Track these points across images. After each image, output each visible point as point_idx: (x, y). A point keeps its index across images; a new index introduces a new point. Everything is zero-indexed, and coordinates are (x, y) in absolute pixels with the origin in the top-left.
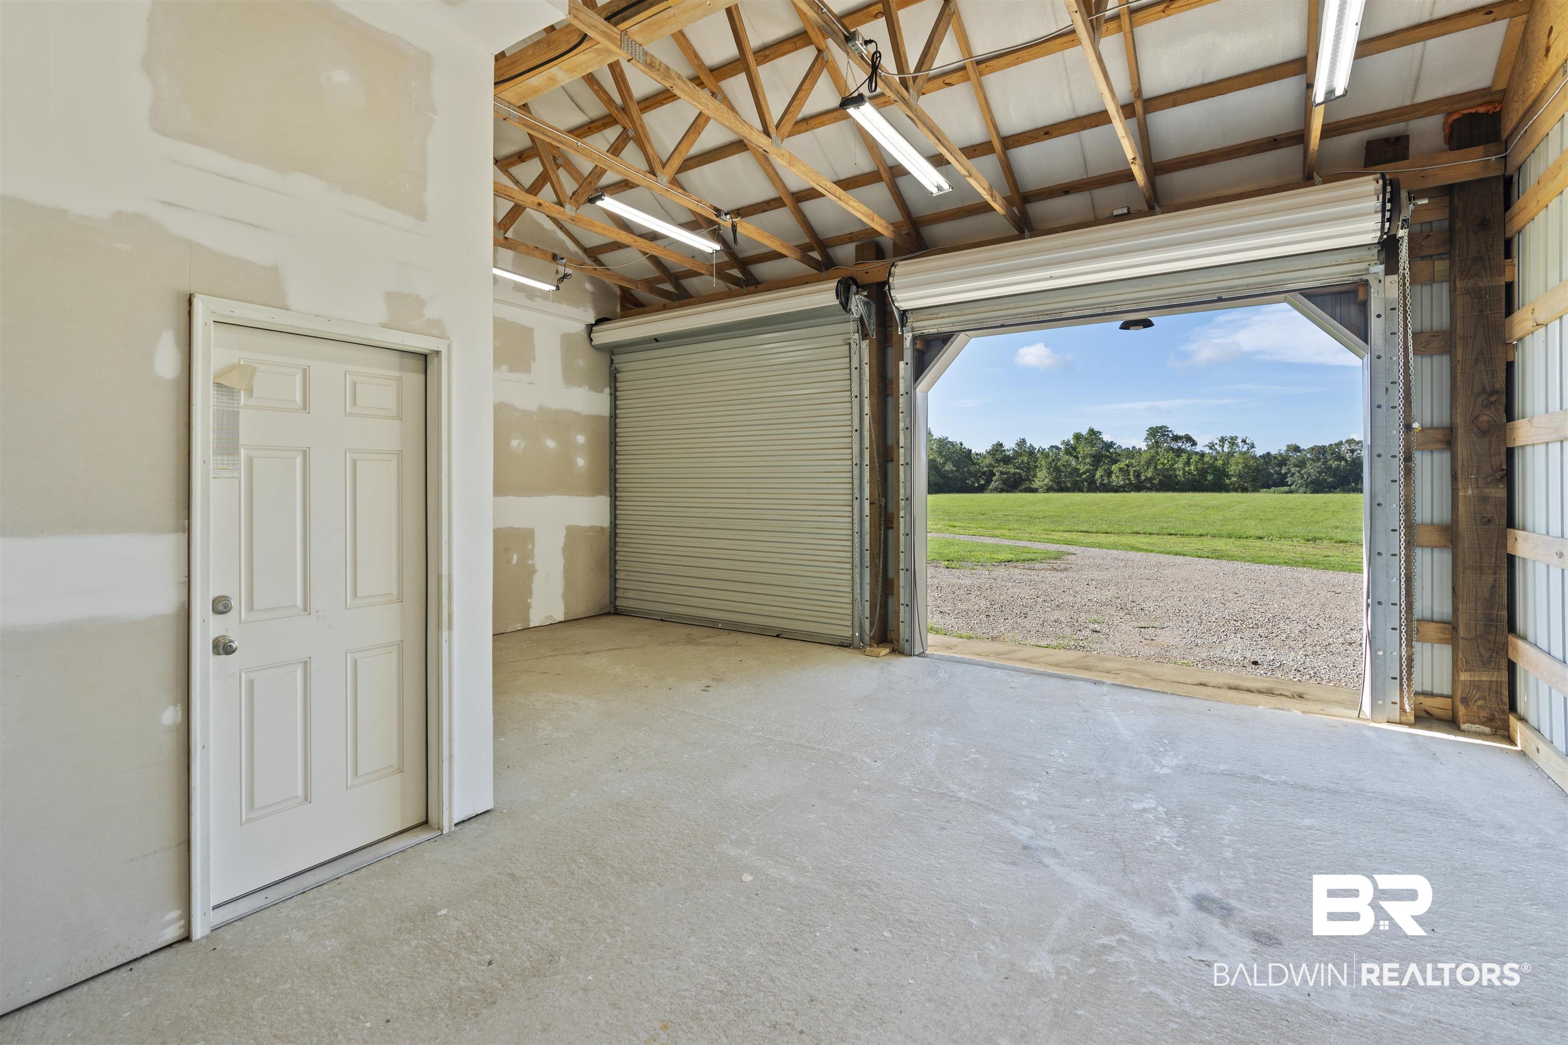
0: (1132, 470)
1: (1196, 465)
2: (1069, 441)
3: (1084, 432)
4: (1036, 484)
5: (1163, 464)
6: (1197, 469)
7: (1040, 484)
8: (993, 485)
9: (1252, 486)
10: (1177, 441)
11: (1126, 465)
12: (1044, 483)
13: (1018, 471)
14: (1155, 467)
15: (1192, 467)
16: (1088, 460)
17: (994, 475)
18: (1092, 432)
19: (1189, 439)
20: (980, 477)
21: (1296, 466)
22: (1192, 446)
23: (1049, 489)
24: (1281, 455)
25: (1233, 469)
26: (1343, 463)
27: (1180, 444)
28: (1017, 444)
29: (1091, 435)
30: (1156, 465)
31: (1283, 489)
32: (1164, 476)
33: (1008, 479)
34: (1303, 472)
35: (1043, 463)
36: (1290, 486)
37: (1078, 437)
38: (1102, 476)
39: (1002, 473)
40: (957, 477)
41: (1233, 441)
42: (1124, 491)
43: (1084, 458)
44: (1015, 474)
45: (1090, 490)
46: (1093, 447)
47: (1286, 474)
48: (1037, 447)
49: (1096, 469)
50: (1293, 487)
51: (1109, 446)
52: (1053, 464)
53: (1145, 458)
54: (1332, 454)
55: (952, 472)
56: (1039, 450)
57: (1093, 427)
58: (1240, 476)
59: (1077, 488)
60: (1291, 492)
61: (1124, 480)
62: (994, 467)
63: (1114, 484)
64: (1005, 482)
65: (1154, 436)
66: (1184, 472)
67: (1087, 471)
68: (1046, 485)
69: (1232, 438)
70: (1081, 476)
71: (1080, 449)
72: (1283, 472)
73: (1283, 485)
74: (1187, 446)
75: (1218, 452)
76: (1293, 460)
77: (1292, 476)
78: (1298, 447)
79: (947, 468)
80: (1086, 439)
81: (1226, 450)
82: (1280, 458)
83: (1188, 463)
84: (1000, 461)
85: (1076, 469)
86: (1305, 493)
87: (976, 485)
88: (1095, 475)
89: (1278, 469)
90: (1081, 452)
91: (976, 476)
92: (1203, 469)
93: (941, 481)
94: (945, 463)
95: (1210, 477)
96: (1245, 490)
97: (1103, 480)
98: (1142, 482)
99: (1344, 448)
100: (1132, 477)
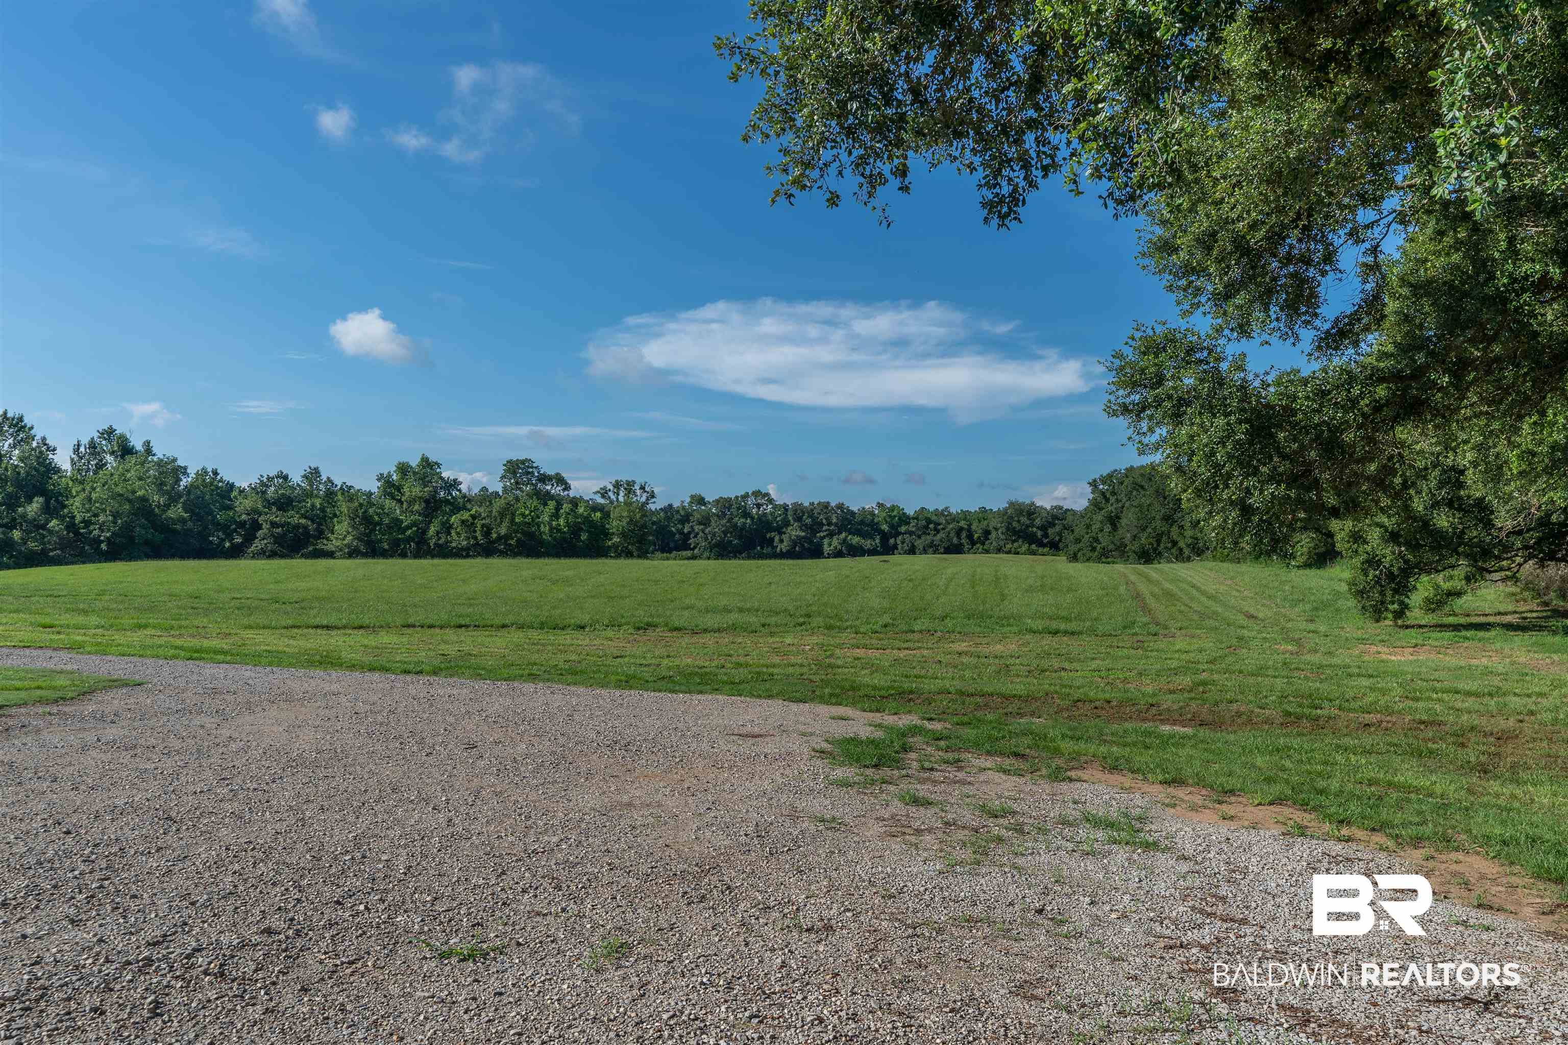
0: (479, 523)
1: (567, 518)
2: (389, 475)
3: (414, 462)
4: (333, 544)
5: (523, 515)
6: (568, 524)
7: (338, 543)
8: (257, 545)
9: (639, 549)
10: (544, 483)
11: (472, 516)
12: (346, 542)
13: (303, 521)
14: (512, 520)
15: (562, 521)
16: (416, 507)
17: (259, 527)
18: (426, 463)
19: (560, 480)
20: (235, 530)
21: (700, 523)
22: (564, 490)
23: (353, 553)
24: (684, 508)
25: (615, 525)
26: (748, 521)
27: (549, 487)
28: (305, 477)
29: (424, 467)
30: (513, 515)
31: (684, 553)
32: (524, 533)
33: (284, 535)
34: (707, 531)
35: (344, 509)
36: (693, 549)
37: (403, 469)
38: (438, 533)
39: (274, 525)
40: (190, 530)
41: (629, 487)
42: (468, 556)
43: (411, 502)
44: (297, 526)
45: (417, 555)
46: (426, 486)
47: (689, 533)
48: (338, 482)
49: (430, 522)
50: (696, 551)
51: (451, 485)
52: (360, 512)
53: (498, 505)
54: (739, 509)
55: (183, 521)
56: (341, 488)
57: (428, 455)
58: (623, 535)
59: (396, 550)
60: (694, 558)
61: (468, 538)
62: (260, 514)
63: (454, 545)
64: (279, 540)
65: (515, 473)
66: (551, 528)
67: (414, 524)
68: (348, 546)
69: (628, 483)
70: (403, 533)
71: (406, 489)
72: (686, 531)
73: (686, 550)
74: (557, 490)
75: (612, 502)
76: (697, 516)
77: (695, 536)
78: (703, 499)
79: (171, 514)
80: (415, 473)
81: (621, 499)
82: (682, 513)
83: (556, 515)
84: (274, 504)
85: (397, 519)
86: (709, 558)
87: (227, 544)
88: (428, 528)
89: (680, 526)
90: (408, 494)
91: (227, 529)
92: (576, 524)
93: (159, 538)
94: (168, 506)
95: (584, 537)
96: (629, 555)
97: (439, 539)
98: (494, 542)
99: (750, 501)
100: (478, 534)
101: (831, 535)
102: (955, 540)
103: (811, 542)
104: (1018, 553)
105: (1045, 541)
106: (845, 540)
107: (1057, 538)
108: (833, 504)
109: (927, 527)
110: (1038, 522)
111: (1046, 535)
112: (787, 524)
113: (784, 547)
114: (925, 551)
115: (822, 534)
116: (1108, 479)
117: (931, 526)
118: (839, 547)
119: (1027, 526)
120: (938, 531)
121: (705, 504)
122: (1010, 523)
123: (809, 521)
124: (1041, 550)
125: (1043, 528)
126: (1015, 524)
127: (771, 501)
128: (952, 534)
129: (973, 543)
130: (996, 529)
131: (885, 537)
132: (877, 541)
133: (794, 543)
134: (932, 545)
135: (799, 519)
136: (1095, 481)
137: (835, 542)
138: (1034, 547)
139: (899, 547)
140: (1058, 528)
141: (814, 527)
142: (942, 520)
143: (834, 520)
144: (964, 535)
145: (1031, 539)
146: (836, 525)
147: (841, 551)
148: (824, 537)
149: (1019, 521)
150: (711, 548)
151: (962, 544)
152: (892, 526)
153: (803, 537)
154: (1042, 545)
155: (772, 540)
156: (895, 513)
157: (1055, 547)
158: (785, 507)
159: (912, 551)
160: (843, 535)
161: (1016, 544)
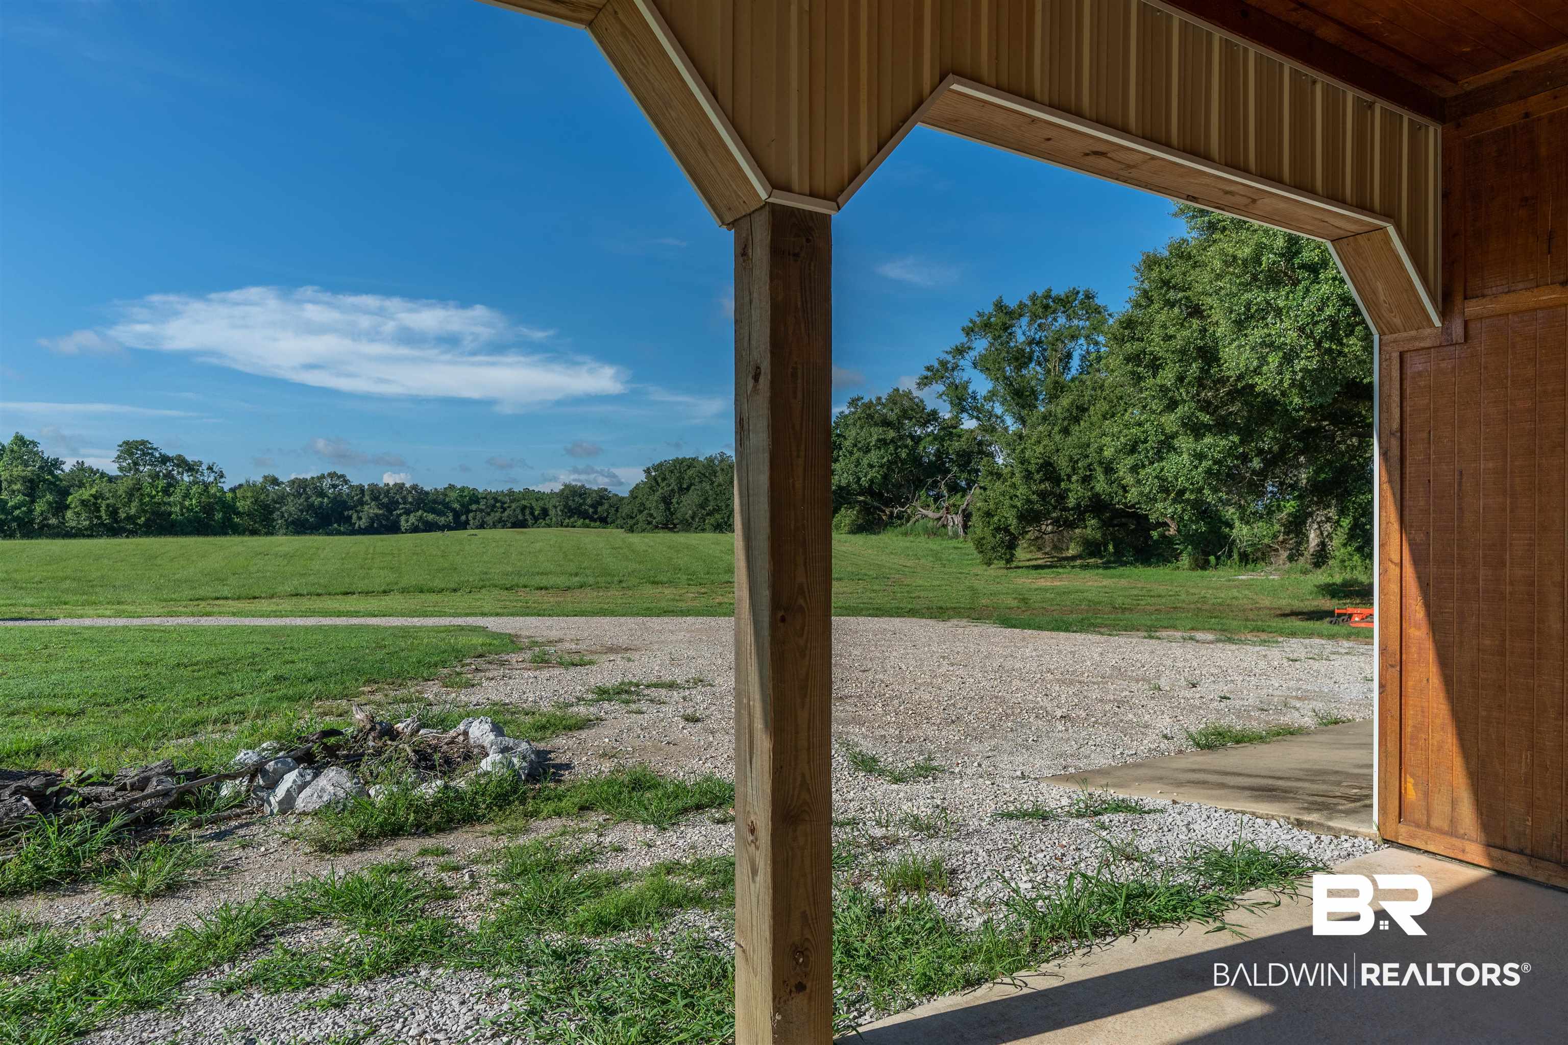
0: (102, 503)
1: (198, 499)
5: (150, 495)
6: (200, 504)
10: (165, 464)
11: (89, 495)
14: (140, 500)
15: (193, 502)
16: (18, 486)
18: (21, 442)
21: (275, 501)
24: (255, 487)
25: (241, 504)
26: (325, 500)
27: (171, 468)
29: (19, 446)
30: (140, 496)
32: (153, 513)
38: (45, 514)
42: (90, 536)
49: (35, 502)
51: (53, 465)
53: (120, 485)
54: (315, 489)
57: (21, 433)
58: (248, 513)
61: (89, 518)
63: (71, 525)
65: (130, 454)
66: (183, 507)
74: (182, 472)
76: (271, 495)
78: (277, 479)
80: (12, 452)
82: (254, 491)
83: (187, 497)
92: (208, 503)
95: (217, 515)
97: (49, 519)
98: (120, 522)
99: (327, 482)
100: (103, 513)
101: (408, 512)
102: (520, 517)
103: (388, 519)
104: (574, 527)
105: (596, 517)
106: (421, 517)
107: (605, 515)
108: (408, 485)
109: (494, 506)
110: (589, 501)
111: (595, 512)
112: (361, 503)
113: (363, 523)
114: (494, 526)
115: (399, 512)
116: (658, 467)
117: (498, 505)
118: (416, 523)
119: (581, 505)
120: (505, 510)
121: (278, 484)
122: (567, 503)
123: (385, 500)
124: (592, 524)
125: (595, 506)
126: (570, 503)
127: (346, 482)
128: (518, 511)
129: (536, 519)
130: (555, 507)
131: (457, 515)
132: (451, 518)
133: (372, 520)
134: (500, 520)
135: (375, 498)
136: (648, 469)
137: (412, 519)
138: (587, 521)
139: (471, 522)
140: (606, 506)
141: (391, 506)
142: (507, 499)
143: (410, 500)
144: (527, 512)
145: (584, 515)
146: (411, 503)
147: (417, 526)
148: (401, 515)
149: (574, 501)
150: (288, 524)
151: (526, 520)
152: (462, 505)
153: (381, 515)
154: (595, 521)
155: (350, 517)
156: (465, 494)
157: (604, 521)
158: (361, 489)
159: (482, 526)
160: (420, 512)
161: (572, 520)
